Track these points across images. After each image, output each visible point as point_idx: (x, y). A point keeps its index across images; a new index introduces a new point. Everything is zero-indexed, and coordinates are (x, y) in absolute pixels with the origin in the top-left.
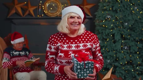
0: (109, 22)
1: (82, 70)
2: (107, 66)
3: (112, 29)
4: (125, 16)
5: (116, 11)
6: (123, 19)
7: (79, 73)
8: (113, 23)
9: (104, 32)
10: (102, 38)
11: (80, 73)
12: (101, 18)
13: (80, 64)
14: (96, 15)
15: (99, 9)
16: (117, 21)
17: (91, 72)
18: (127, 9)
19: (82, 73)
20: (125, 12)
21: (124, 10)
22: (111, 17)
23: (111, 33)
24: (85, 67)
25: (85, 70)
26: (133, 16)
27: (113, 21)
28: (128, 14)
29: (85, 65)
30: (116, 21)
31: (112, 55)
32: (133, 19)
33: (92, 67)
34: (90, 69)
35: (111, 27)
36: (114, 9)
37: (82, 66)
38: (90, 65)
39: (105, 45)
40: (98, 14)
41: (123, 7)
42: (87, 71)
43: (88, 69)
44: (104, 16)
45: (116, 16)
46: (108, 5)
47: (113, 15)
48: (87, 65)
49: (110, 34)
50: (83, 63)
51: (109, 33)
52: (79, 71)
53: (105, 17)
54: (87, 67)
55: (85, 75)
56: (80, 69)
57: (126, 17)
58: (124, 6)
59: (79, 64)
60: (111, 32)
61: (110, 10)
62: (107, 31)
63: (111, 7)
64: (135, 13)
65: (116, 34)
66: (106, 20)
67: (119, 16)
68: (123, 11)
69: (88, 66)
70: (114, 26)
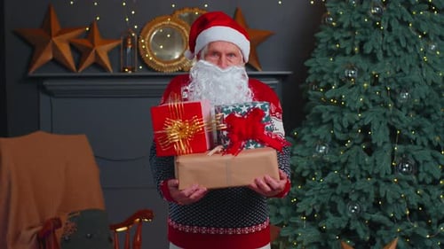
0: (351, 90)
2: (349, 225)
3: (361, 110)
4: (401, 71)
5: (373, 58)
6: (396, 80)
8: (367, 93)
9: (335, 120)
10: (330, 139)
12: (325, 77)
14: (309, 68)
15: (316, 51)
16: (377, 88)
18: (405, 50)
20: (402, 60)
21: (398, 54)
22: (356, 76)
23: (361, 124)
26: (424, 70)
27: (365, 85)
28: (411, 66)
30: (373, 85)
31: (366, 191)
32: (425, 80)
35: (357, 107)
36: (368, 51)
39: (343, 160)
40: (314, 65)
41: (394, 43)
44: (336, 71)
45: (374, 73)
46: (346, 39)
47: (365, 69)
49: (355, 127)
51: (353, 122)
53: (338, 74)
57: (405, 75)
58: (398, 41)
60: (358, 119)
61: (353, 53)
62: (347, 117)
63: (356, 43)
64: (431, 62)
65: (375, 126)
66: (341, 84)
67: (385, 69)
68: (395, 56)
70: (368, 102)
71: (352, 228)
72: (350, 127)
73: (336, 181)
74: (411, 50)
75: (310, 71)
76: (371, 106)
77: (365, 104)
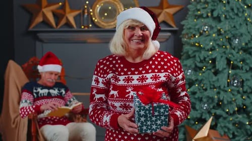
0: (207, 38)
1: (149, 119)
2: (202, 116)
3: (211, 50)
4: (235, 27)
5: (218, 19)
6: (231, 32)
7: (142, 123)
8: (215, 40)
9: (197, 56)
10: (193, 66)
11: (145, 123)
12: (191, 31)
13: (145, 107)
14: (183, 25)
15: (188, 16)
16: (220, 37)
17: (164, 123)
18: (237, 15)
19: (149, 123)
20: (235, 20)
21: (233, 17)
22: (209, 30)
23: (210, 57)
24: (153, 113)
25: (154, 119)
26: (249, 26)
27: (214, 35)
28: (241, 24)
29: (153, 110)
30: (218, 35)
31: (211, 96)
32: (249, 32)
33: (166, 114)
34: (163, 118)
35: (208, 47)
36: (215, 14)
37: (147, 112)
38: (162, 110)
39: (200, 79)
40: (187, 24)
41: (230, 11)
42: (156, 120)
43: (158, 117)
44: (197, 27)
45: (219, 28)
46: (204, 8)
47: (213, 25)
48: (158, 109)
49: (207, 59)
50: (150, 107)
51: (206, 56)
52: (143, 119)
53: (198, 29)
54: (156, 114)
55: (154, 127)
56: (145, 116)
57: (237, 29)
58: (232, 10)
59: (142, 108)
60: (209, 55)
61: (208, 16)
62: (203, 54)
63: (209, 11)
65: (218, 59)
66: (201, 34)
67: (225, 26)
68: (232, 19)
69: (159, 112)
70: (215, 45)
72: (205, 58)
73: (196, 91)
74: (240, 15)
75: (184, 27)
76: (217, 47)
77: (213, 46)
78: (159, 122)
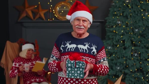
0: (119, 28)
1: (73, 69)
3: (122, 35)
5: (126, 17)
6: (133, 25)
7: (69, 71)
8: (124, 29)
9: (114, 38)
10: (112, 44)
11: (71, 72)
13: (71, 62)
16: (127, 27)
17: (82, 73)
18: (137, 15)
19: (73, 72)
20: (136, 18)
21: (135, 16)
22: (121, 23)
23: (122, 40)
24: (76, 66)
25: (76, 70)
26: (144, 22)
27: (124, 26)
28: (139, 20)
29: (75, 64)
31: (122, 62)
32: (144, 25)
33: (83, 67)
34: (81, 70)
35: (121, 34)
36: (125, 15)
37: (72, 65)
38: (81, 65)
39: (115, 52)
40: (108, 19)
41: (133, 13)
42: (77, 71)
43: (78, 69)
44: (114, 22)
45: (127, 22)
46: (119, 11)
47: (124, 21)
48: (78, 64)
50: (74, 62)
51: (119, 39)
52: (70, 69)
54: (77, 66)
55: (76, 75)
56: (71, 67)
57: (137, 23)
58: (135, 12)
59: (69, 62)
60: (121, 38)
61: (120, 15)
62: (118, 37)
63: (121, 12)
64: (146, 19)
65: (126, 41)
67: (130, 22)
69: (79, 65)
70: (124, 32)
71: (117, 74)
72: (119, 40)
73: (113, 59)
74: (139, 15)
75: (107, 21)
76: (125, 34)
77: (123, 33)
78: (79, 72)
